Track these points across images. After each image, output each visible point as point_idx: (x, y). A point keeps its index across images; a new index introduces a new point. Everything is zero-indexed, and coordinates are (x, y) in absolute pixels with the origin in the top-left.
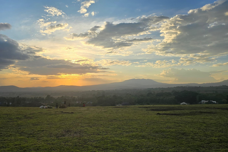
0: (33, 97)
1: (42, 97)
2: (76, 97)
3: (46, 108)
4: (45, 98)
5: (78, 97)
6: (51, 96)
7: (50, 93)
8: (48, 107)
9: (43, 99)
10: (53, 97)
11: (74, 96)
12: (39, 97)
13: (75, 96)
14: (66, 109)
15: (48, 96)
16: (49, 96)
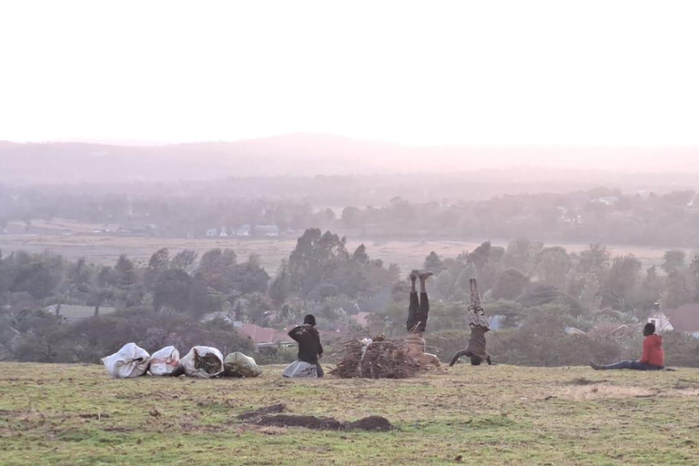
0: (140, 251)
1: (241, 259)
2: (648, 257)
3: (179, 372)
4: (273, 273)
5: (673, 259)
6: (351, 247)
7: (338, 212)
8: (206, 364)
9: (250, 277)
10: (373, 252)
11: (617, 252)
12: (201, 247)
13: (638, 253)
14: (408, 386)
15: (315, 244)
16: (330, 239)
